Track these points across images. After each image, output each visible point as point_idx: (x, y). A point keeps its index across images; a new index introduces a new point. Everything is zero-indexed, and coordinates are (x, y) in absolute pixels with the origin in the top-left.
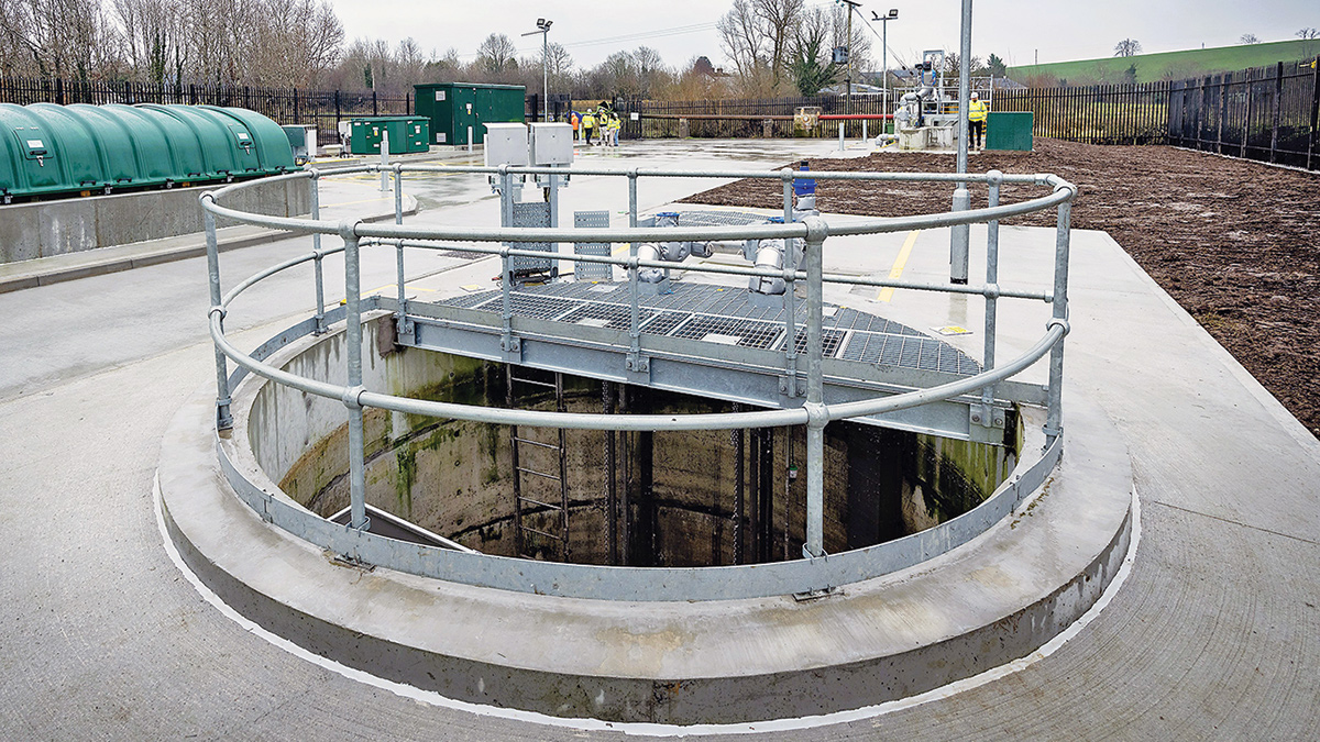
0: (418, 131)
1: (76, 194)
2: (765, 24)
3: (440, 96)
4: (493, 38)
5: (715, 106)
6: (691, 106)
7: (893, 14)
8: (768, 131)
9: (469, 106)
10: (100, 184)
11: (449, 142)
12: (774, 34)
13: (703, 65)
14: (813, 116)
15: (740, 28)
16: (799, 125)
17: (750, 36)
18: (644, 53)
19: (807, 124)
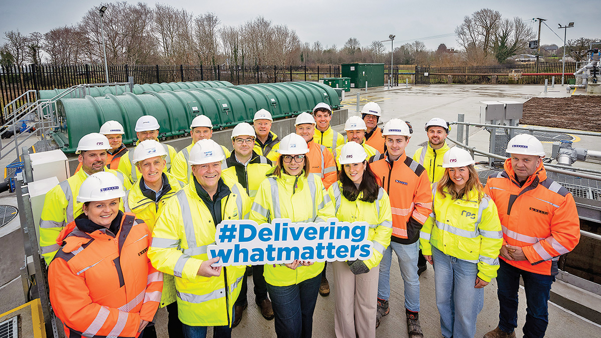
0: (346, 84)
1: (284, 118)
2: (480, 29)
3: (353, 69)
4: (351, 40)
5: (464, 69)
6: (451, 69)
7: (571, 25)
8: (494, 81)
9: (364, 72)
10: (290, 114)
11: (356, 87)
12: (485, 34)
13: (442, 47)
14: (519, 74)
15: (467, 32)
16: (511, 78)
17: (473, 35)
18: (417, 43)
19: (515, 77)
